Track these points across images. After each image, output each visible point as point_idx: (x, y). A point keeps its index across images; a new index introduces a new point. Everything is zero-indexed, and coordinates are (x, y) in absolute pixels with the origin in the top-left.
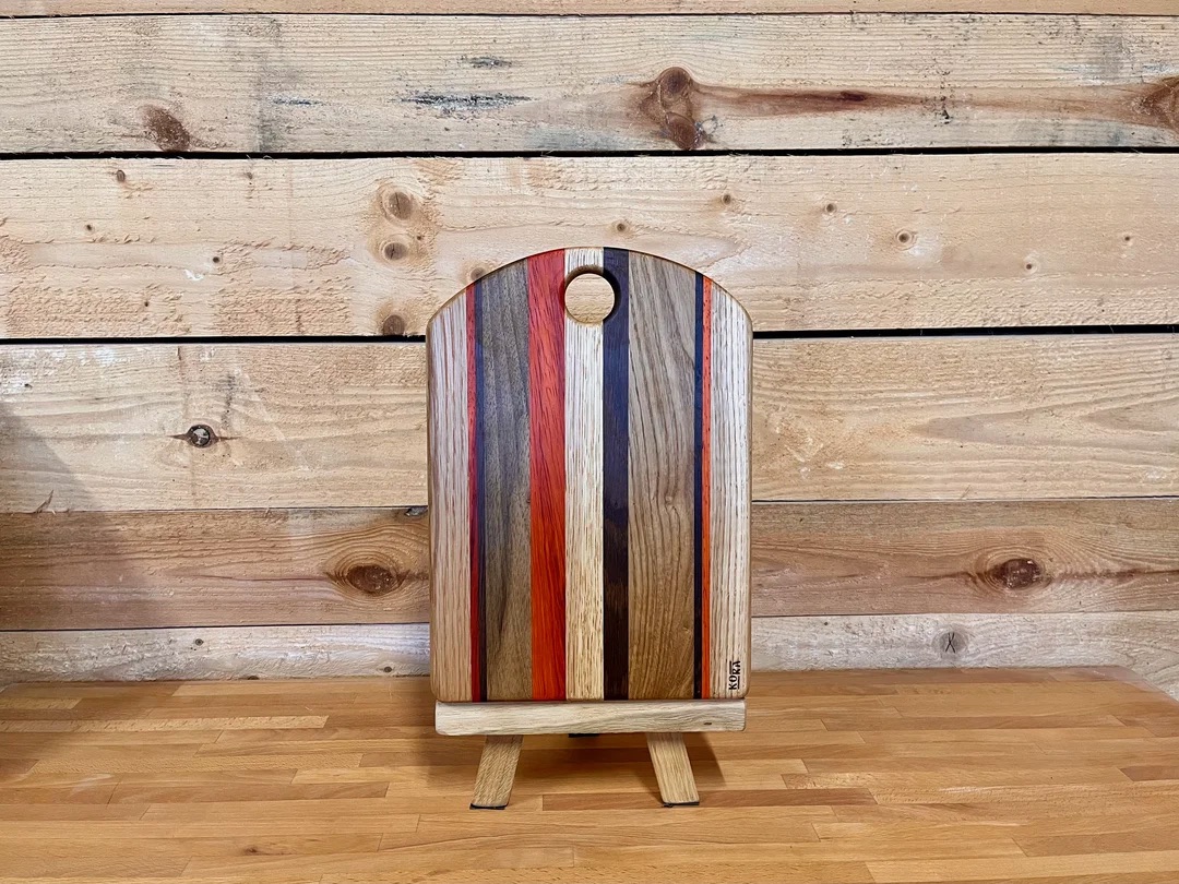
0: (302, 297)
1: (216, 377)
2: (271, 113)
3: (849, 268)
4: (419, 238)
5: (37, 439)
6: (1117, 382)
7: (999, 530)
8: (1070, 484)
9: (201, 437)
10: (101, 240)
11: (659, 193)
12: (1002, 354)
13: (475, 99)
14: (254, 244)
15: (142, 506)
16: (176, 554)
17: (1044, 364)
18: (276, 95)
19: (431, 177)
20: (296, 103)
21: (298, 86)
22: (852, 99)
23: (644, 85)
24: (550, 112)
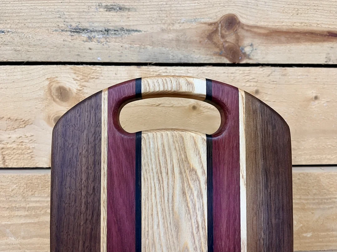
0: (4, 146)
13: (107, 31)
19: (81, 77)
22: (333, 35)
23: (211, 24)
24: (153, 39)
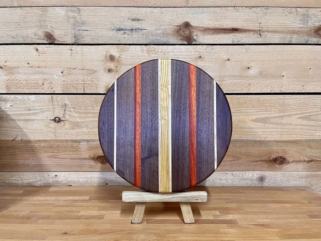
0: (85, 83)
1: (62, 104)
2: (77, 33)
3: (234, 76)
4: (117, 67)
5: (13, 120)
6: (307, 108)
7: (275, 148)
8: (294, 136)
9: (57, 120)
10: (32, 67)
11: (182, 55)
12: (276, 100)
13: (132, 30)
14: (72, 68)
15: (41, 139)
16: (50, 152)
17: (287, 103)
18: (79, 28)
19: (120, 50)
20: (84, 30)
21: (85, 26)
22: (235, 30)
23: (178, 26)
24: (152, 33)
